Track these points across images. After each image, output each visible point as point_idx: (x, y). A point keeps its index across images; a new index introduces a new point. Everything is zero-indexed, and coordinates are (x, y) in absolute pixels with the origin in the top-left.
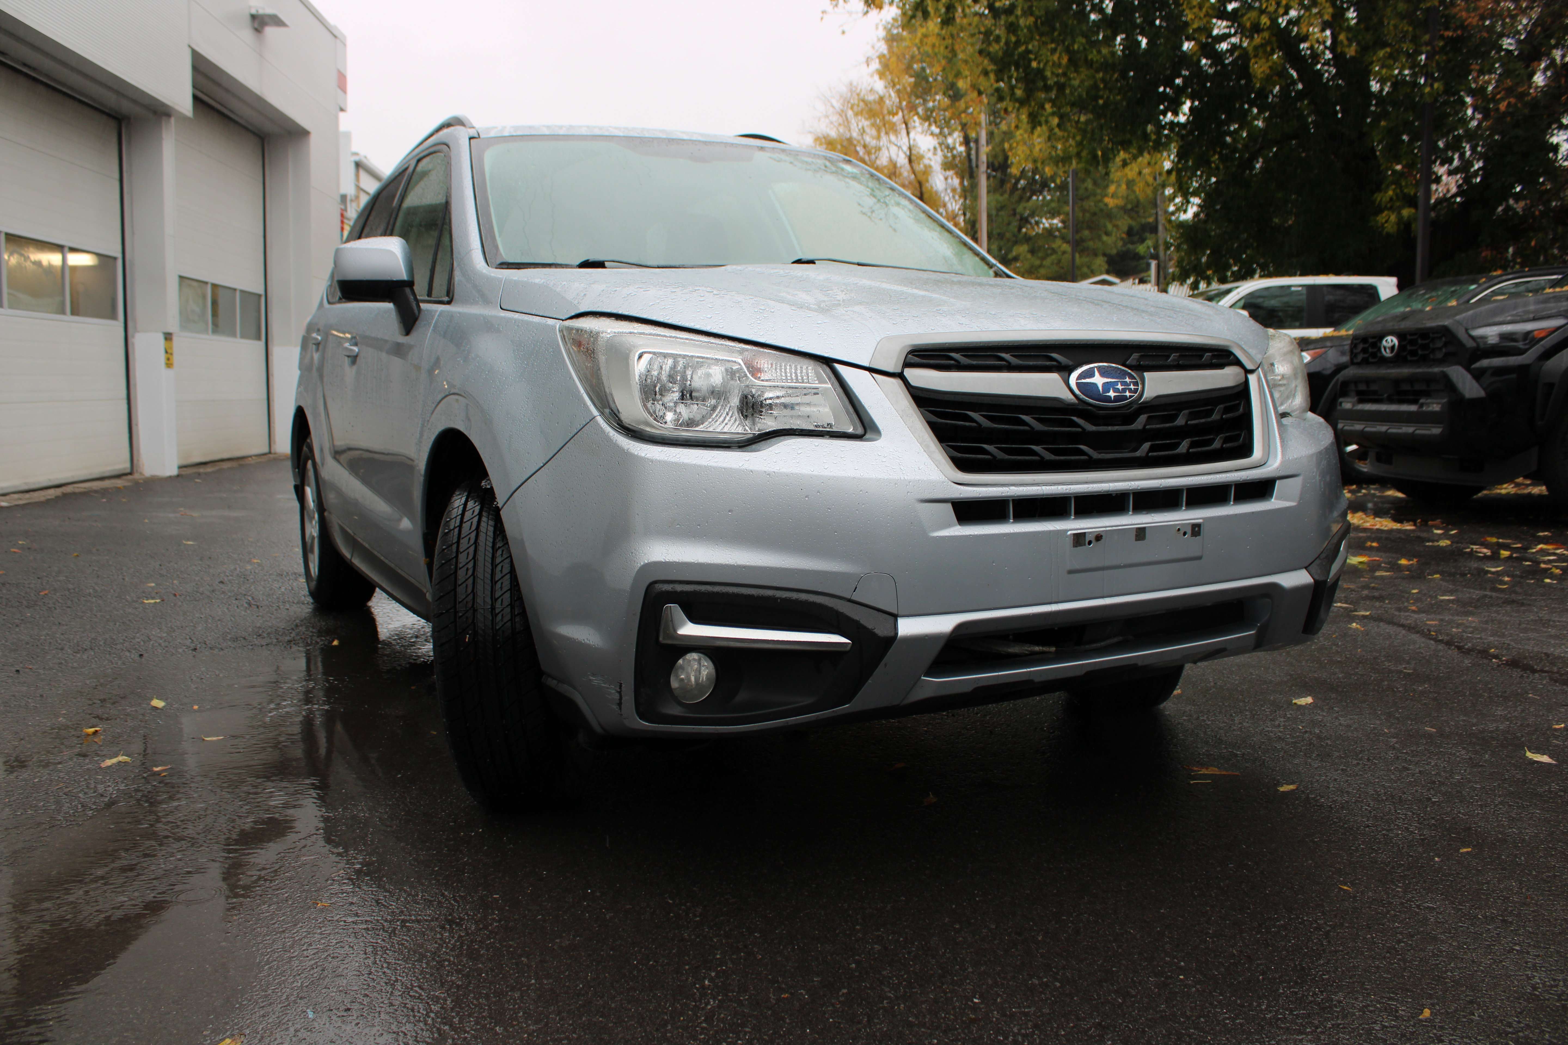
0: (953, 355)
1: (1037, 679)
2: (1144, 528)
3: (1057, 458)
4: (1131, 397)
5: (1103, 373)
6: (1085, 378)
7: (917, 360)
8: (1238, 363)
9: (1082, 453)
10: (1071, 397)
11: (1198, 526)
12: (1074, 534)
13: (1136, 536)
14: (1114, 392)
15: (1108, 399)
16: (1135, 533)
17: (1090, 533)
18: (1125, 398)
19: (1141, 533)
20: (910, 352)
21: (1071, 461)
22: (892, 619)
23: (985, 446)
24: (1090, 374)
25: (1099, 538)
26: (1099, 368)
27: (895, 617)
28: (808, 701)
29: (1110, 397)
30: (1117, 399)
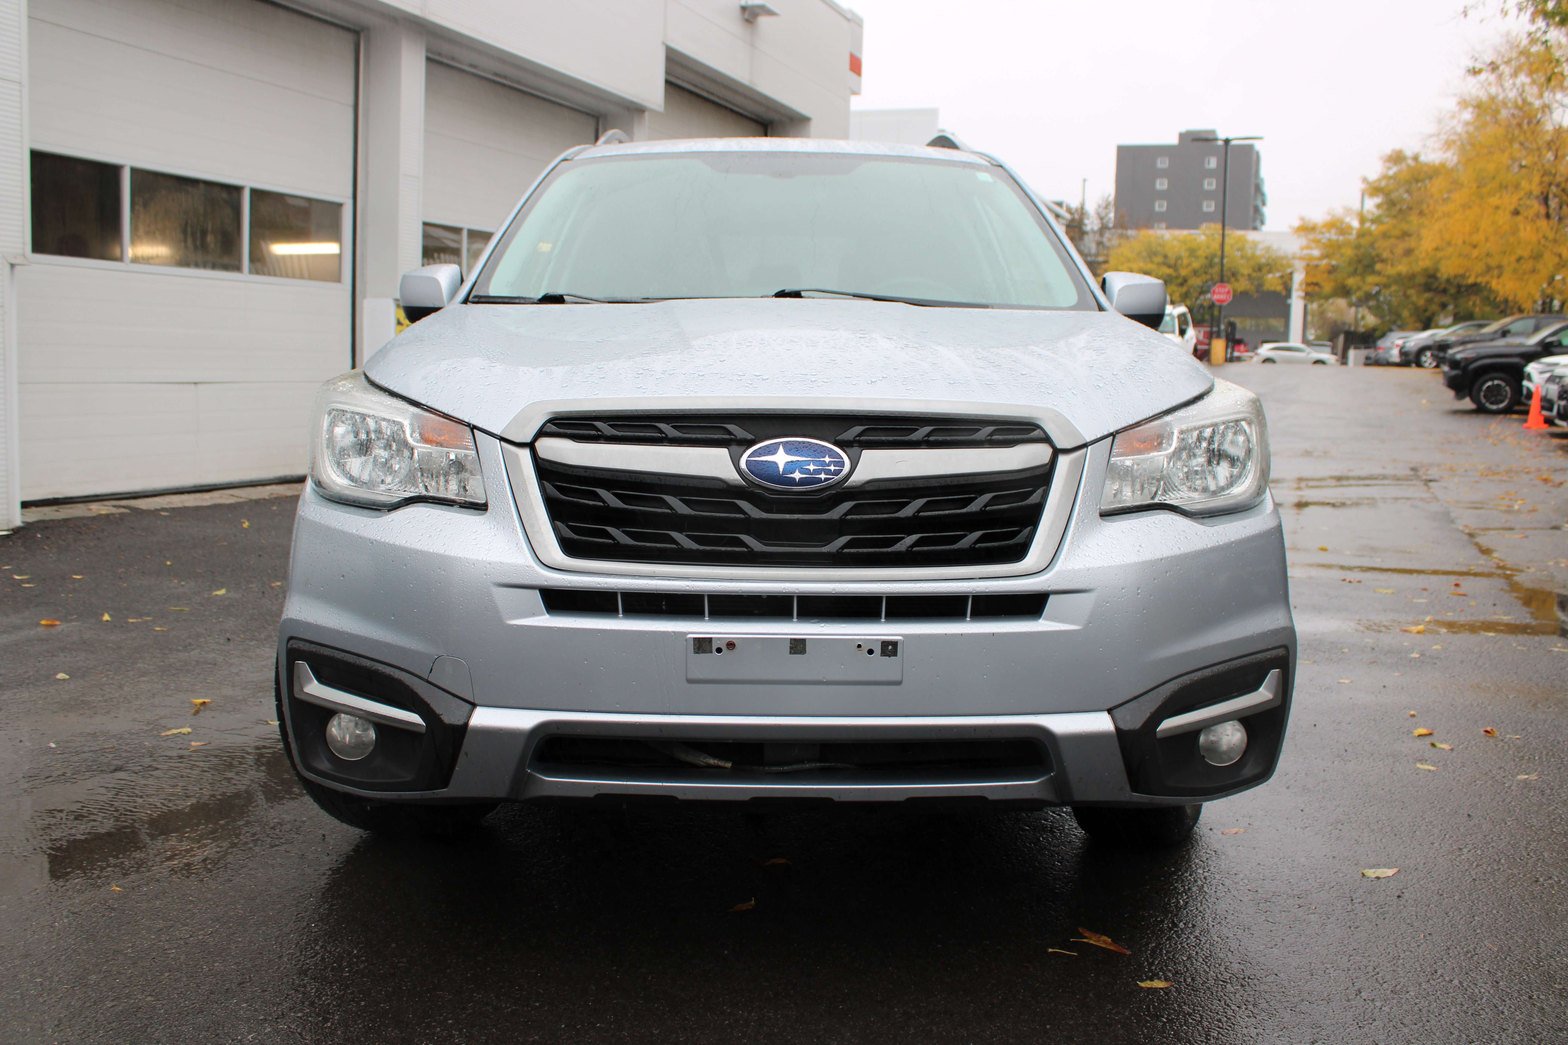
0: (597, 424)
1: (681, 796)
2: (804, 640)
3: (702, 548)
4: (826, 480)
5: (790, 449)
6: (760, 455)
7: (554, 428)
8: (1046, 439)
9: (742, 544)
10: (737, 477)
11: (895, 644)
12: (695, 639)
13: (791, 648)
14: (801, 473)
15: (792, 482)
16: (789, 645)
17: (719, 639)
18: (820, 481)
19: (798, 646)
20: (550, 421)
21: (721, 552)
22: (469, 706)
23: (609, 529)
24: (772, 450)
25: (731, 645)
26: (785, 444)
27: (474, 705)
28: (408, 777)
29: (794, 479)
30: (802, 482)
